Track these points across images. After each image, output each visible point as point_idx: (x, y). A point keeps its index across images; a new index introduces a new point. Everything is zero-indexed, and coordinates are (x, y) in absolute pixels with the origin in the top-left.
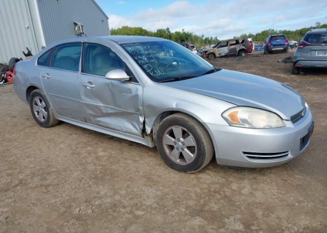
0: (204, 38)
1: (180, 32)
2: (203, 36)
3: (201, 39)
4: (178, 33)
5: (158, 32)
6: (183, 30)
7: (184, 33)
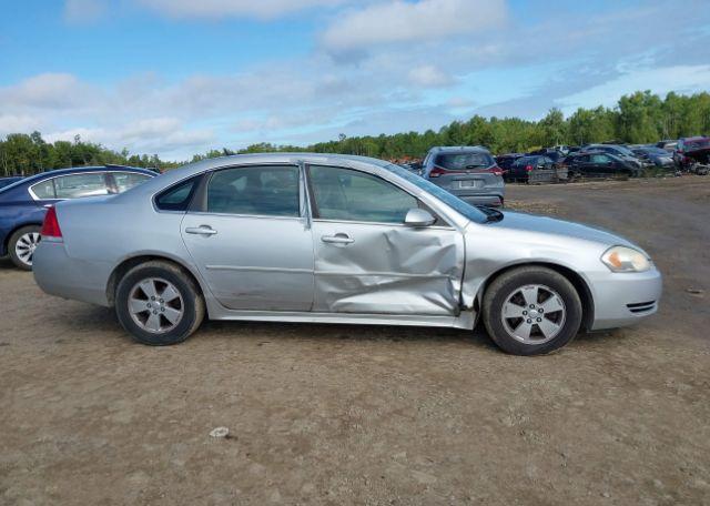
0: (128, 158)
1: (68, 144)
2: (125, 153)
3: (120, 158)
4: (63, 146)
5: (10, 140)
6: (77, 138)
7: (81, 146)
